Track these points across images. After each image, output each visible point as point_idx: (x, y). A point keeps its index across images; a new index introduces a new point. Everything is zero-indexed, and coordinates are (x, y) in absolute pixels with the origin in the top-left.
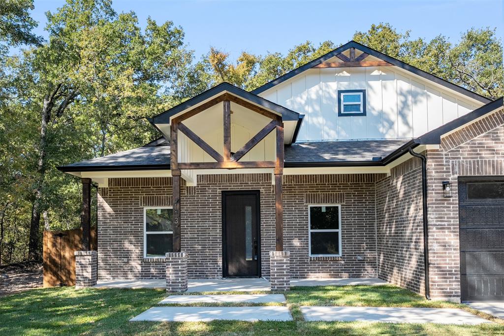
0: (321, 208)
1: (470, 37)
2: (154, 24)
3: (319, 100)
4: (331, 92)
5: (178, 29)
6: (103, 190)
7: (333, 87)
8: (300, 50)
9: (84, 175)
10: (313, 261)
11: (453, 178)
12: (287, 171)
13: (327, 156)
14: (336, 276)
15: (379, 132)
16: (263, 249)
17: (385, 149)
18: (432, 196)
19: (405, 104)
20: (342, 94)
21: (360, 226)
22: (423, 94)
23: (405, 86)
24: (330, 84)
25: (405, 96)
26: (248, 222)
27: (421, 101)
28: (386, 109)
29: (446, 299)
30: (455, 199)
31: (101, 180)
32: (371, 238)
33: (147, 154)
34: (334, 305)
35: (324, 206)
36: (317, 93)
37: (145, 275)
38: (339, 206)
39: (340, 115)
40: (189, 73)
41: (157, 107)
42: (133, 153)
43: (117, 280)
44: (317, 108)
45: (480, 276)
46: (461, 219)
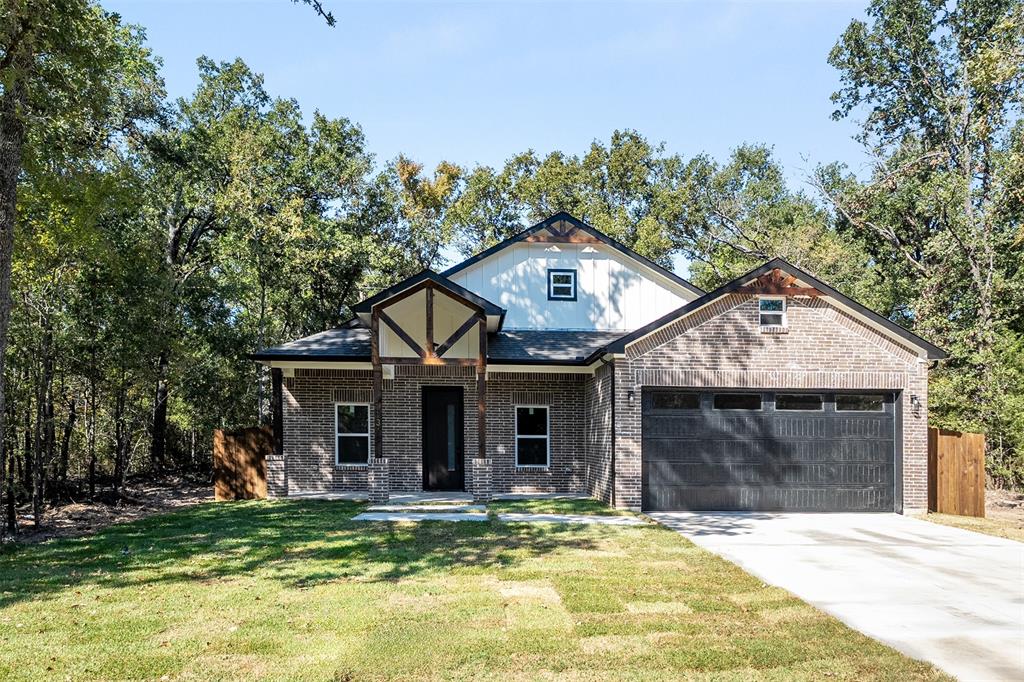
0: (528, 409)
1: (741, 155)
2: (324, 121)
3: (526, 278)
4: (540, 269)
5: (356, 127)
6: (289, 379)
7: (542, 264)
8: (519, 161)
9: (275, 364)
10: (520, 473)
11: (636, 387)
12: (491, 368)
13: (531, 351)
14: (543, 490)
15: (589, 320)
16: (467, 457)
17: (592, 345)
18: (619, 405)
19: (616, 287)
20: (552, 274)
21: (569, 434)
22: (635, 277)
23: (617, 267)
24: (539, 260)
25: (617, 279)
26: (451, 419)
27: (633, 285)
28: (598, 294)
29: (627, 508)
30: (638, 408)
31: (287, 370)
32: (581, 447)
33: (341, 340)
34: (528, 512)
35: (531, 407)
36: (525, 271)
37: (336, 486)
38: (548, 408)
39: (550, 298)
40: (369, 190)
41: (333, 254)
42: (325, 337)
43: (305, 492)
44: (524, 287)
45: (660, 486)
46: (643, 428)
